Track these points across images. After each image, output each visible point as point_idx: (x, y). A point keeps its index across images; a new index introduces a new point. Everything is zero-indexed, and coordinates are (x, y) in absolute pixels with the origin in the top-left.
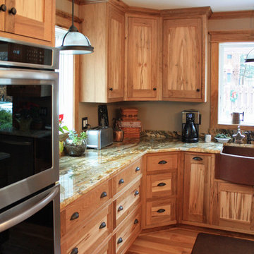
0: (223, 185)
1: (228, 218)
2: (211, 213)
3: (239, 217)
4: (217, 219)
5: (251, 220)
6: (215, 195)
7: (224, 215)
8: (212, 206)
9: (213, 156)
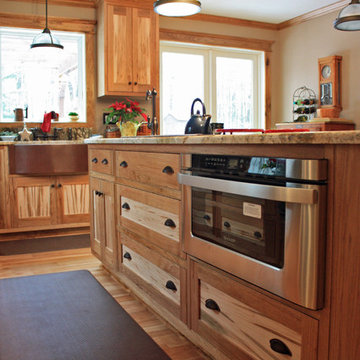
0: (19, 180)
1: (27, 216)
2: (9, 215)
3: (38, 213)
4: (15, 220)
5: (51, 214)
6: (12, 193)
7: (23, 214)
8: (8, 206)
9: (6, 148)
